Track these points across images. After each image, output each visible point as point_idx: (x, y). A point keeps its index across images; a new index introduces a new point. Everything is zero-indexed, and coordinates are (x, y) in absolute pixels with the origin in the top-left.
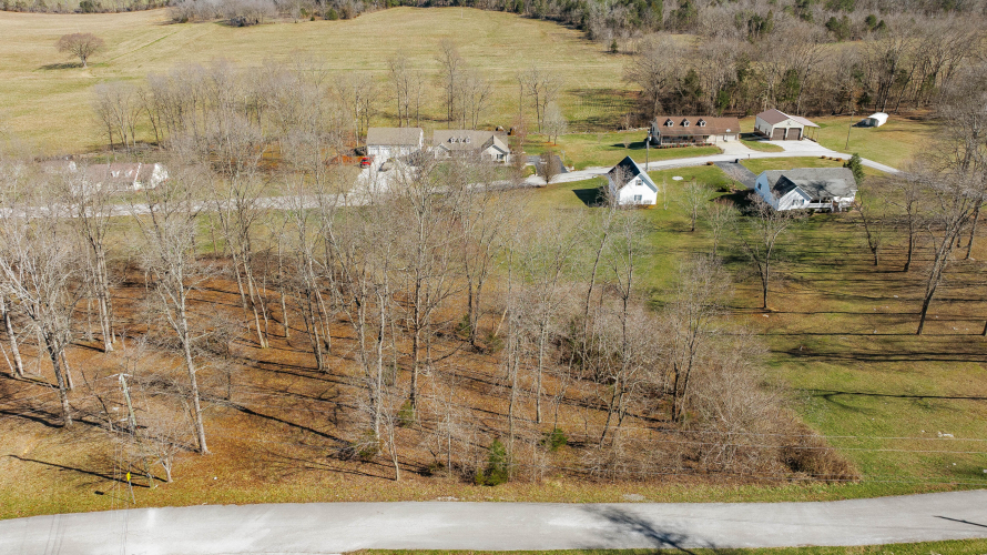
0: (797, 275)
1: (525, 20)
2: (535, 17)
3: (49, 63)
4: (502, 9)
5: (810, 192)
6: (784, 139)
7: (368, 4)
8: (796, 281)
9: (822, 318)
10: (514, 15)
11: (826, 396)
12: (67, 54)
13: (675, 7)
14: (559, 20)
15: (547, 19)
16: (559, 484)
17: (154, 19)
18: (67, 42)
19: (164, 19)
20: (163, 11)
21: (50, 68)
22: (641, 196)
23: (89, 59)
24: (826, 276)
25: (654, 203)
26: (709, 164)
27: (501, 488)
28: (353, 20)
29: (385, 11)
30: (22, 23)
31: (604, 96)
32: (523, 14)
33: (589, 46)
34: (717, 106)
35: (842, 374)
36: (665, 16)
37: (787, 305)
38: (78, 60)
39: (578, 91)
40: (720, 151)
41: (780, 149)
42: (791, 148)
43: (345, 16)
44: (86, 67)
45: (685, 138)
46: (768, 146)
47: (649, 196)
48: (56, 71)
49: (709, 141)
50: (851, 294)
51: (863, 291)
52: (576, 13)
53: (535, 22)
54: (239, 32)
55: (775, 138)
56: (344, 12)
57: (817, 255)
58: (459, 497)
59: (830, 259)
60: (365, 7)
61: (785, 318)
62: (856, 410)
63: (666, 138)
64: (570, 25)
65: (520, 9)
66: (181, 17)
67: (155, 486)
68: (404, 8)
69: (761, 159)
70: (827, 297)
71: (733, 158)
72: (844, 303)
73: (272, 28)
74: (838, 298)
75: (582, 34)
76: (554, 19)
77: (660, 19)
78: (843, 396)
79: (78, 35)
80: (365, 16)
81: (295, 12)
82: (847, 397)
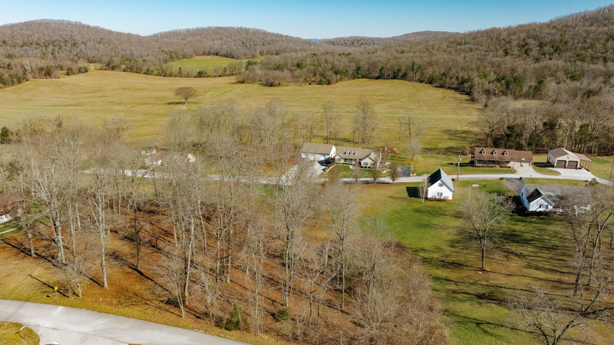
0: (518, 252)
1: (435, 88)
2: (442, 87)
3: (171, 101)
4: (422, 82)
5: (554, 201)
6: (565, 167)
7: (343, 77)
8: (516, 255)
9: (515, 279)
10: (429, 85)
11: (478, 324)
12: (179, 97)
13: (533, 84)
14: (456, 89)
15: (449, 88)
16: (267, 337)
17: (229, 81)
18: (180, 91)
19: (233, 81)
20: (233, 77)
21: (170, 104)
22: (442, 194)
23: (189, 100)
24: (539, 254)
25: (450, 198)
26: (501, 179)
27: (233, 333)
28: (333, 85)
29: (353, 81)
30: (168, 82)
31: (464, 135)
32: (435, 85)
33: (471, 105)
34: (529, 144)
35: (502, 313)
36: (525, 89)
37: (498, 268)
38: (183, 100)
39: (449, 131)
40: (514, 172)
41: (558, 174)
42: (566, 174)
43: (329, 83)
44: (186, 104)
45: (493, 162)
46: (551, 171)
47: (448, 194)
48: (172, 106)
49: (509, 165)
50: (548, 267)
51: (558, 267)
52: (466, 85)
53: (441, 90)
54: (269, 90)
55: (558, 167)
56: (328, 80)
57: (542, 241)
58: (205, 331)
59: (549, 245)
60: (341, 78)
61: (492, 275)
62: (492, 335)
63: (480, 161)
64: (463, 92)
65: (433, 81)
66: (241, 80)
67: (72, 298)
68: (364, 79)
69: (540, 179)
70: (529, 267)
71: (518, 177)
72: (538, 272)
73: (287, 88)
74: (537, 268)
75: (468, 98)
76: (453, 89)
77: (521, 90)
78: (490, 325)
79: (186, 88)
80: (340, 84)
81: (301, 79)
82: (492, 326)
